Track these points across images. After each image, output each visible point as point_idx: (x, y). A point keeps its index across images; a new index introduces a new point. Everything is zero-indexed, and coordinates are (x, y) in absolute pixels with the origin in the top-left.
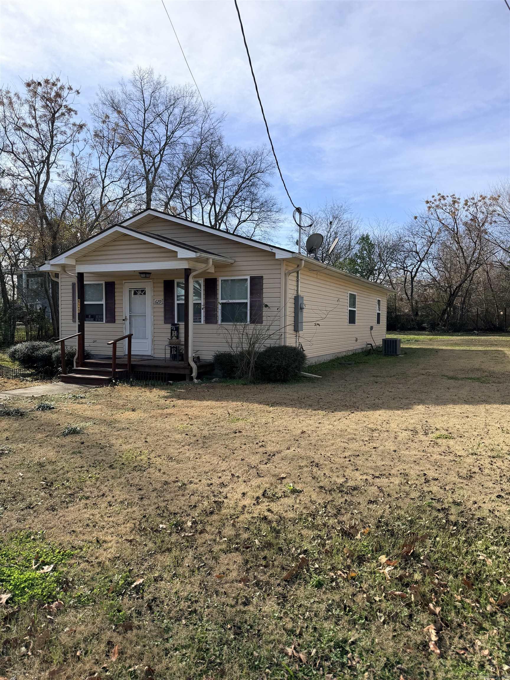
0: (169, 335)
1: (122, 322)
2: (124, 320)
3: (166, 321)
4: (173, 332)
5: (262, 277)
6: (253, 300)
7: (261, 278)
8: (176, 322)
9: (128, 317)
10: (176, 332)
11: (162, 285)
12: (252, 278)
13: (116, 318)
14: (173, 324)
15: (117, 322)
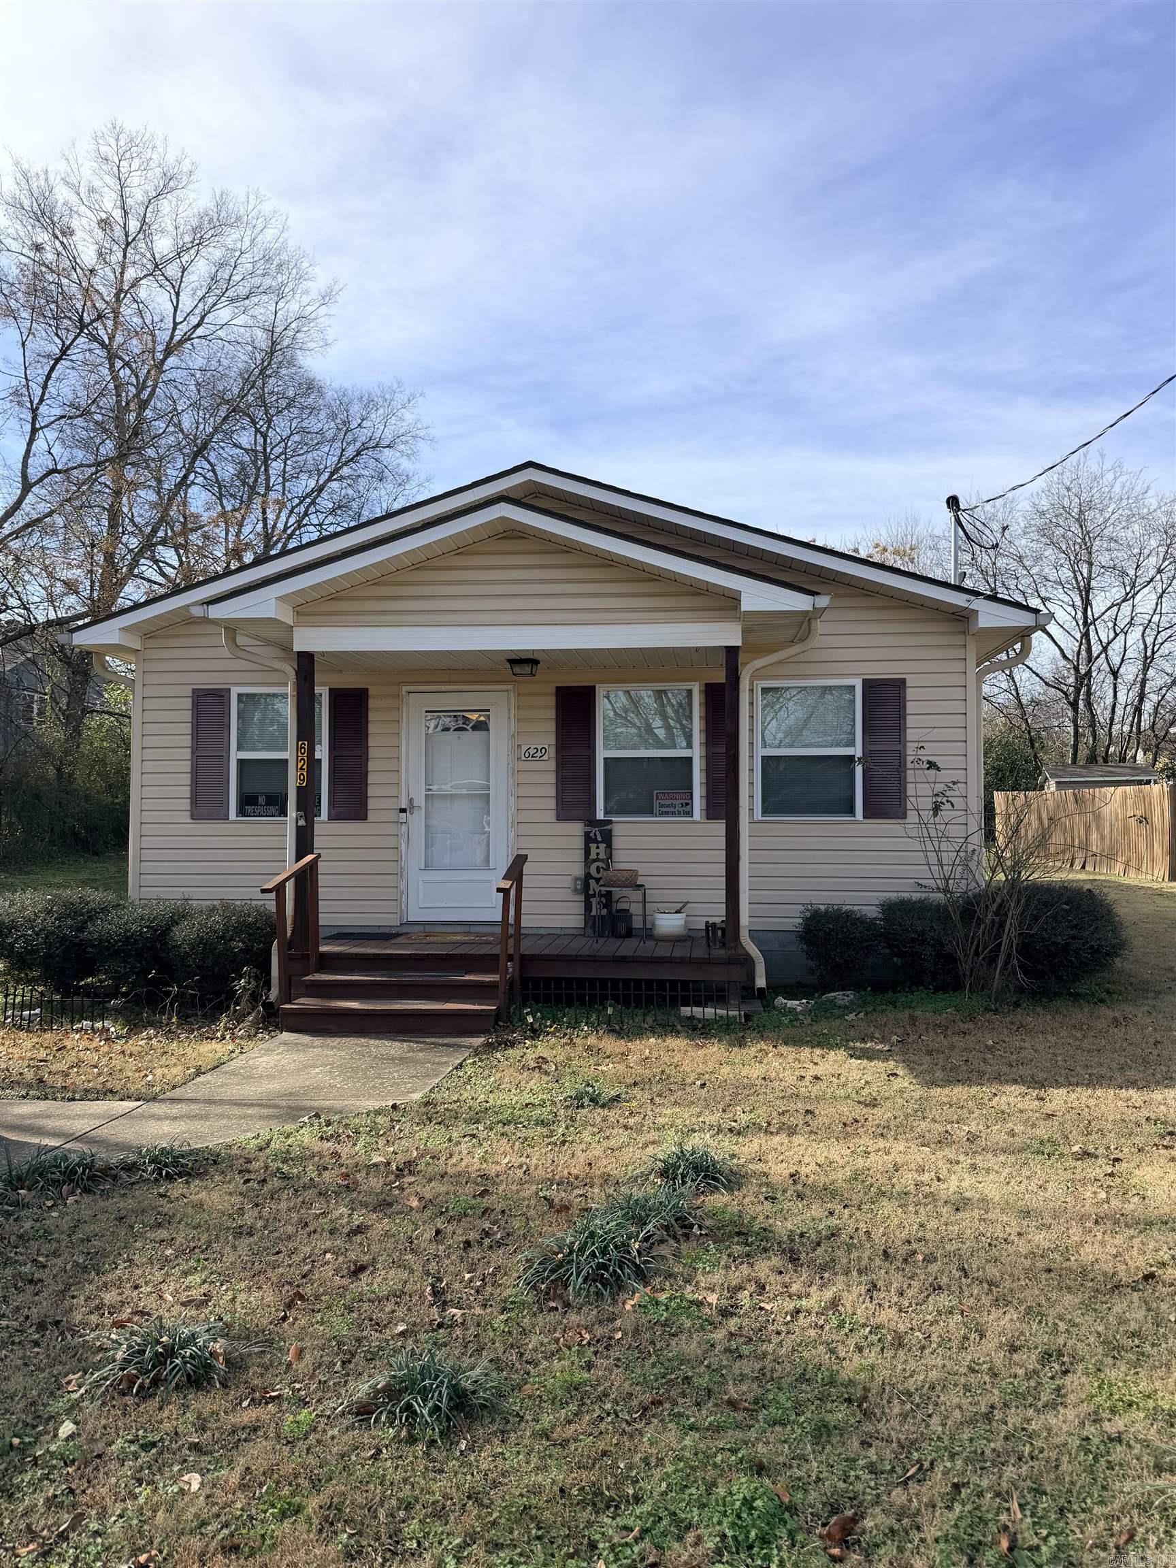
0: (579, 855)
1: (393, 816)
2: (403, 811)
3: (564, 812)
4: (593, 846)
5: (903, 681)
6: (873, 748)
7: (901, 684)
8: (600, 815)
9: (420, 801)
10: (602, 846)
11: (552, 701)
12: (869, 685)
13: (371, 804)
14: (591, 821)
15: (371, 815)
